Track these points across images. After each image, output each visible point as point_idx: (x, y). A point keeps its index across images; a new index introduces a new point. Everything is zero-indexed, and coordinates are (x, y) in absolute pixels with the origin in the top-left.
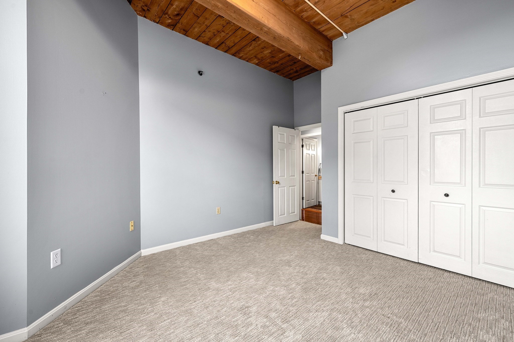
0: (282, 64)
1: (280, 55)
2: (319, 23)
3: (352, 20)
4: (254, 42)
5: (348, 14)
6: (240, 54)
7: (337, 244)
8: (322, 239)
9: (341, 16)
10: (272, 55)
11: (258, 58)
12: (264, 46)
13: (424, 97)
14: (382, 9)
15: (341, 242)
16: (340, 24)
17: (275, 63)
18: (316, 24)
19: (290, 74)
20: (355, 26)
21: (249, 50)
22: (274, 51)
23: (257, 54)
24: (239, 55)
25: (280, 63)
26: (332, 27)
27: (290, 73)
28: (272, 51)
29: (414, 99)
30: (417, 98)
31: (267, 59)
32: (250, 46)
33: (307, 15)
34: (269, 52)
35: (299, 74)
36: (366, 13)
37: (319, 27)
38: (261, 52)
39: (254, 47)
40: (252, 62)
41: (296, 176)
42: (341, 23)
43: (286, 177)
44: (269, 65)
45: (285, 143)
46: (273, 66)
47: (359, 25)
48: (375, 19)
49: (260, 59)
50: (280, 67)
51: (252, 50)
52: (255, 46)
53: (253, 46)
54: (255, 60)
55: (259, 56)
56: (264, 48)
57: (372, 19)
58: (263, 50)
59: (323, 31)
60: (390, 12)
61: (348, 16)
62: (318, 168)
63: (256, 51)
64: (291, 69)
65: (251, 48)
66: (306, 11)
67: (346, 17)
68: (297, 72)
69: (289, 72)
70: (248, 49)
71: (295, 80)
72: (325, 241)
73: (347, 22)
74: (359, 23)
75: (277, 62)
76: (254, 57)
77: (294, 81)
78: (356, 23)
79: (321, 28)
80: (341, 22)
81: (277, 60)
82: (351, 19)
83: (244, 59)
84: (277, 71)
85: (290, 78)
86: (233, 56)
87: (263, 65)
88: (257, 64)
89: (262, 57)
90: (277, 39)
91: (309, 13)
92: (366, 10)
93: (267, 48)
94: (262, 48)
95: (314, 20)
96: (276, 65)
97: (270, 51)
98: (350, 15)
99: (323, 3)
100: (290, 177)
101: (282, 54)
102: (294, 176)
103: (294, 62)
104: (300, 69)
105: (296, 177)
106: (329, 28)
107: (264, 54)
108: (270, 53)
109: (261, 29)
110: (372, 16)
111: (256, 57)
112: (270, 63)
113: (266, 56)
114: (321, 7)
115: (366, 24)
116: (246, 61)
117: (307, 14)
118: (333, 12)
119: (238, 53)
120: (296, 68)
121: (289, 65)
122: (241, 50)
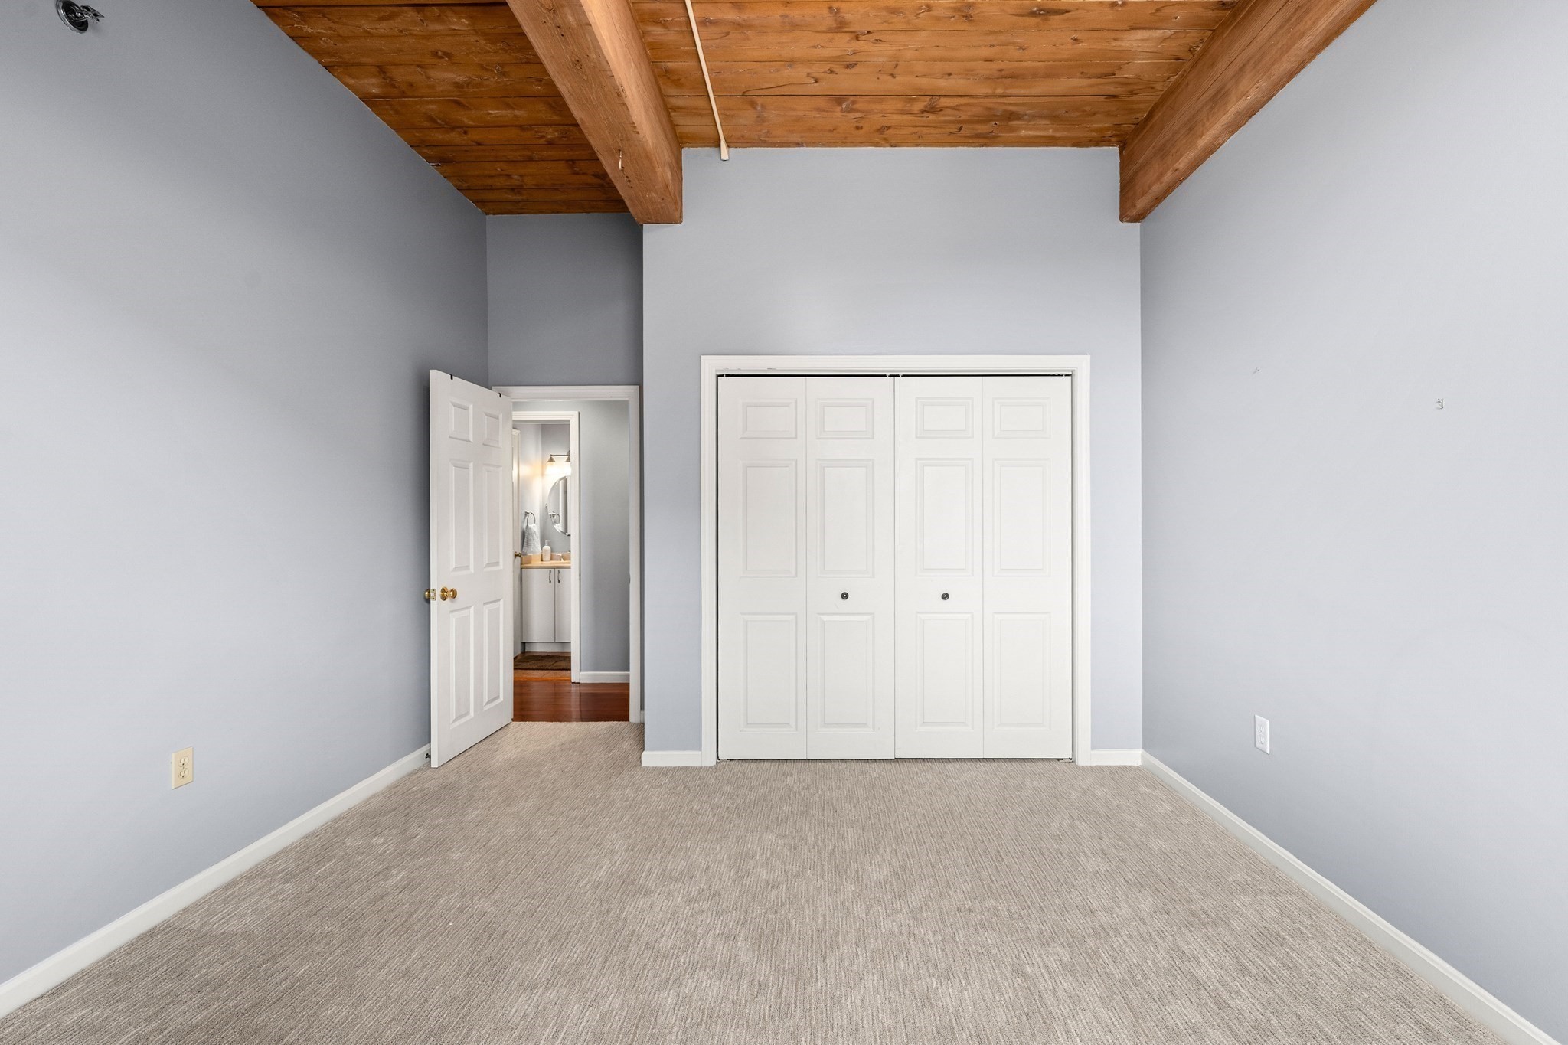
0: (479, 144)
1: (490, 112)
2: (679, 80)
3: (761, 119)
4: (411, 14)
5: (760, 100)
6: (306, 22)
7: (701, 768)
8: (648, 768)
9: (743, 95)
10: (458, 96)
11: (391, 78)
12: (445, 49)
13: (904, 376)
14: (830, 131)
15: (711, 761)
16: (728, 113)
17: (452, 127)
18: (669, 78)
19: (490, 188)
20: (756, 137)
21: (369, 33)
22: (478, 85)
23: (395, 65)
24: (298, 23)
25: (475, 135)
26: (704, 112)
27: (491, 186)
28: (468, 84)
29: (885, 376)
30: (891, 376)
31: (432, 102)
32: (382, 19)
33: (660, 37)
34: (456, 80)
35: (523, 201)
36: (798, 119)
37: (673, 91)
38: (418, 66)
39: (401, 31)
40: (351, 81)
41: (501, 563)
42: (732, 113)
43: (472, 570)
44: (426, 124)
45: (470, 441)
46: (439, 136)
47: (766, 139)
48: (804, 145)
49: (394, 86)
50: (465, 148)
51: (382, 36)
52: (406, 30)
53: (398, 23)
54: (374, 80)
55: (400, 75)
56: (441, 58)
57: (799, 140)
58: (434, 61)
59: (676, 109)
60: (840, 146)
61: (757, 104)
62: (522, 527)
63: (402, 51)
64: (503, 173)
65: (383, 27)
66: (667, 28)
67: (753, 105)
68: (515, 190)
69: (489, 182)
70: (366, 25)
71: (494, 214)
72: (662, 772)
73: (747, 117)
74: (768, 137)
75: (465, 130)
76: (374, 70)
77: (487, 214)
78: (764, 131)
79: (673, 96)
80: (733, 110)
81: (470, 123)
82: (758, 117)
83: (315, 53)
84: (442, 159)
85: (480, 203)
86: (261, 13)
87: (397, 112)
88: (369, 100)
89: (411, 85)
90: (585, 73)
91: (671, 37)
92: (800, 113)
93: (454, 63)
94: (435, 54)
95: (670, 65)
96: (455, 137)
97: (460, 79)
98: (763, 106)
99: (723, 35)
100: (485, 570)
101: (503, 112)
102: (497, 563)
103: (529, 153)
104: (536, 185)
105: (501, 567)
106: (696, 109)
107: (429, 78)
108: (457, 85)
109: (554, 10)
110: (803, 134)
111: (382, 70)
112: (432, 120)
113: (432, 87)
114: (712, 42)
115: (782, 145)
116: (320, 62)
117: (661, 35)
118: (731, 73)
119: (298, 13)
120: (521, 176)
121: (504, 159)
122: (326, 10)
